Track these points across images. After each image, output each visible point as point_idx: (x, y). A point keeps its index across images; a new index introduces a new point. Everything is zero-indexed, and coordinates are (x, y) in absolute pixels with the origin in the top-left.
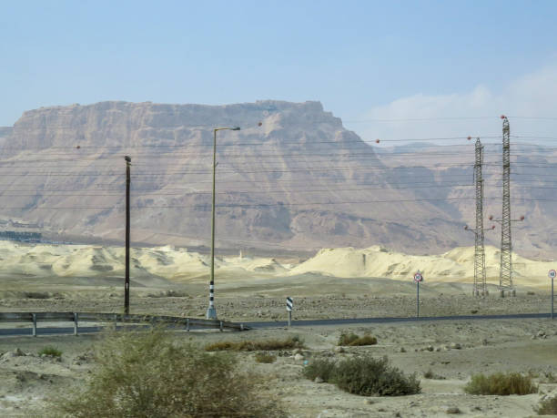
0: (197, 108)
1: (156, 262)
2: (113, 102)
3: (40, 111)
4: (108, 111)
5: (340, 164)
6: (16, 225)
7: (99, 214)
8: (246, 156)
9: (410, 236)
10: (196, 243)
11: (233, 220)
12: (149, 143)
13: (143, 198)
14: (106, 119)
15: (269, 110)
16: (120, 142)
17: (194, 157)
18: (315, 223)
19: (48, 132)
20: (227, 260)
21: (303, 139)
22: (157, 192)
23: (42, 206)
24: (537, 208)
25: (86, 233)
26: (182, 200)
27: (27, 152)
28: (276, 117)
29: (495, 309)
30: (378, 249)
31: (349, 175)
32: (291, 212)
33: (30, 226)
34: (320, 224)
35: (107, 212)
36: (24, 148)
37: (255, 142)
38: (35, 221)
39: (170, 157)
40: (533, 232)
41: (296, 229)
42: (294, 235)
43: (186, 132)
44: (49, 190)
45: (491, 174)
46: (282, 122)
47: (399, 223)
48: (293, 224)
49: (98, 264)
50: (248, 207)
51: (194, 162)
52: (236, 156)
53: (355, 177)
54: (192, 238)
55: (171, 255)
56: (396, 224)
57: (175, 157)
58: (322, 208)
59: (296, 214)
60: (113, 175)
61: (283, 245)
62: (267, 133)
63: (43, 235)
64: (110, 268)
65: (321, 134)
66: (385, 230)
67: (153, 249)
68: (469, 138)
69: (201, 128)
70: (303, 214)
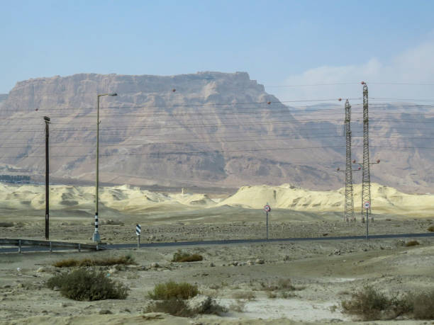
0: (151, 78)
1: (112, 198)
2: (86, 74)
3: (30, 81)
4: (82, 81)
5: (263, 120)
6: (11, 170)
7: (76, 161)
8: (190, 115)
9: (318, 176)
10: (150, 183)
11: (180, 165)
12: (114, 105)
13: (110, 148)
14: (80, 87)
15: (208, 79)
16: (92, 105)
17: (149, 116)
18: (244, 166)
19: (36, 97)
20: (172, 196)
21: (234, 101)
22: (120, 143)
23: (32, 155)
24: (417, 154)
25: (66, 176)
26: (140, 149)
27: (20, 113)
28: (214, 84)
29: (344, 232)
30: (287, 186)
31: (270, 128)
32: (225, 158)
33: (22, 171)
34: (248, 167)
35: (82, 159)
36: (17, 111)
37: (197, 103)
38: (26, 167)
39: (130, 116)
40: (414, 172)
41: (229, 172)
42: (228, 175)
43: (143, 97)
44: (37, 143)
45: (381, 127)
46: (218, 88)
47: (309, 165)
48: (227, 167)
49: (66, 200)
50: (191, 154)
51: (150, 120)
52: (182, 115)
53: (275, 130)
54: (148, 179)
55: (127, 192)
56: (306, 167)
57: (134, 116)
58: (249, 154)
59: (229, 159)
60: (87, 130)
61: (219, 184)
62: (206, 97)
63: (32, 178)
64: (76, 203)
65: (248, 97)
66: (299, 172)
67: (113, 188)
68: (340, 100)
69: (154, 93)
70: (235, 160)
